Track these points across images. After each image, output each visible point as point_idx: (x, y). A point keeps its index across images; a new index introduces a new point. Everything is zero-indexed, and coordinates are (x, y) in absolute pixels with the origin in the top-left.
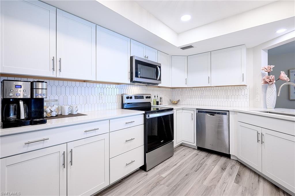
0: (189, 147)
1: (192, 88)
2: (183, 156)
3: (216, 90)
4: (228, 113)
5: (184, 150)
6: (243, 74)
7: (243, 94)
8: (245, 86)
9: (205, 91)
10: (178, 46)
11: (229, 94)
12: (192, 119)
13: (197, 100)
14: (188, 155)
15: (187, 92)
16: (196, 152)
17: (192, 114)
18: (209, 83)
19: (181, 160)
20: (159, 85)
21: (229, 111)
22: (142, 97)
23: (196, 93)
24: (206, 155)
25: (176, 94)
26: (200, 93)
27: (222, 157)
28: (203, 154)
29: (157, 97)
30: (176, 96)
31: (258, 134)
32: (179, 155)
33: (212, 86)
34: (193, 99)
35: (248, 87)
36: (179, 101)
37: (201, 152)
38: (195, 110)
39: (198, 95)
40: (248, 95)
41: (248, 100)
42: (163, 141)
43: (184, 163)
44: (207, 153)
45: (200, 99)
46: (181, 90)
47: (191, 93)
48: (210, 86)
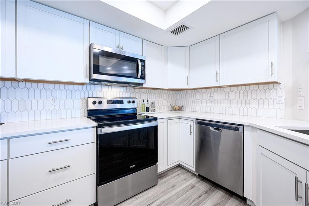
0: (188, 171)
1: (198, 90)
2: (171, 188)
3: (230, 92)
4: (241, 128)
5: (178, 174)
6: (272, 63)
7: (273, 96)
8: (278, 85)
9: (215, 93)
10: (165, 28)
11: (249, 97)
12: (191, 133)
13: (205, 105)
14: (180, 186)
15: (192, 96)
16: (194, 180)
17: (191, 126)
18: (217, 80)
19: (162, 196)
20: (144, 86)
21: (243, 126)
22: (121, 102)
23: (204, 96)
24: (207, 189)
25: (181, 98)
26: (209, 95)
27: (232, 198)
28: (203, 187)
29: (148, 101)
30: (180, 100)
31: (297, 181)
32: (167, 183)
33: (221, 85)
34: (200, 105)
35: (282, 86)
36: (182, 106)
37: (202, 182)
38: (195, 120)
39: (206, 98)
40: (283, 98)
41: (282, 107)
42: (133, 166)
43: (165, 203)
44: (211, 186)
45: (208, 105)
46: (185, 93)
47: (197, 96)
48: (219, 85)
